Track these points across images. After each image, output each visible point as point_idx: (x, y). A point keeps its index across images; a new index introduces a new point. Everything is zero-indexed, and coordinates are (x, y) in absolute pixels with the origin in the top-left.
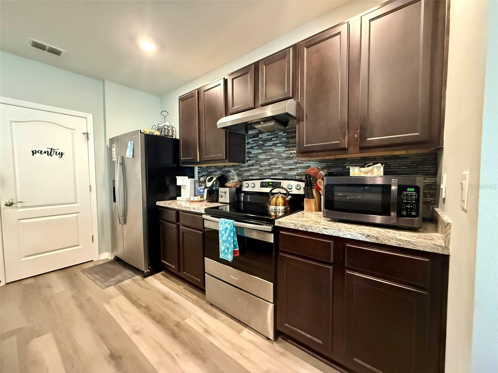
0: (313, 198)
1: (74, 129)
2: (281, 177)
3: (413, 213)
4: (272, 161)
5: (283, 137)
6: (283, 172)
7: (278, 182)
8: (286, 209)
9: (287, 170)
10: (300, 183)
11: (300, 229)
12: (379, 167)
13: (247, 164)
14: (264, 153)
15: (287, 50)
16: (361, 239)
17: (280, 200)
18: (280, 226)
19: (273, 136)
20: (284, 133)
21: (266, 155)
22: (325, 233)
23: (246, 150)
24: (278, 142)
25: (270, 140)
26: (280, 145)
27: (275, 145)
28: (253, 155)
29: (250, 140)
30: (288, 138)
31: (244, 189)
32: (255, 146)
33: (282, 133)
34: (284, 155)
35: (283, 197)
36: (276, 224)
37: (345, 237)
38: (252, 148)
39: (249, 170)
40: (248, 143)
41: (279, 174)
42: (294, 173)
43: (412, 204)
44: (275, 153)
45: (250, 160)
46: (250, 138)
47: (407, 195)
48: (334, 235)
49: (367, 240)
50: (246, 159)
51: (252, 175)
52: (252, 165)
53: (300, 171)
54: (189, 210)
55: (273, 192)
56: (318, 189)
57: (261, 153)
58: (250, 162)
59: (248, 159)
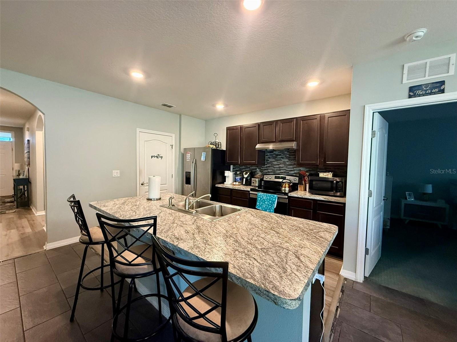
0: (303, 185)
1: (167, 143)
2: (285, 174)
3: (341, 191)
4: (280, 166)
5: (287, 154)
6: (287, 172)
7: (284, 177)
8: (290, 189)
9: (289, 171)
10: (296, 178)
11: (300, 197)
12: (331, 174)
13: (266, 166)
14: (276, 161)
15: (293, 119)
16: (323, 200)
17: (287, 185)
18: (291, 196)
19: (282, 153)
20: (288, 152)
21: (277, 163)
22: (309, 198)
23: (266, 159)
24: (284, 156)
25: (280, 155)
26: (285, 158)
27: (282, 158)
28: (269, 162)
29: (268, 154)
30: (290, 155)
31: (265, 179)
32: (271, 157)
33: (286, 152)
34: (287, 163)
35: (288, 184)
36: (289, 195)
37: (317, 199)
38: (269, 158)
39: (267, 169)
40: (267, 155)
41: (285, 172)
42: (293, 172)
43: (340, 188)
44: (282, 162)
45: (267, 164)
46: (268, 153)
47: (339, 185)
48: (313, 198)
49: (325, 200)
50: (266, 163)
51: (268, 172)
52: (269, 167)
53: (296, 172)
54: (240, 189)
55: (283, 181)
56: (305, 181)
57: (274, 161)
58: (268, 165)
59: (267, 163)
